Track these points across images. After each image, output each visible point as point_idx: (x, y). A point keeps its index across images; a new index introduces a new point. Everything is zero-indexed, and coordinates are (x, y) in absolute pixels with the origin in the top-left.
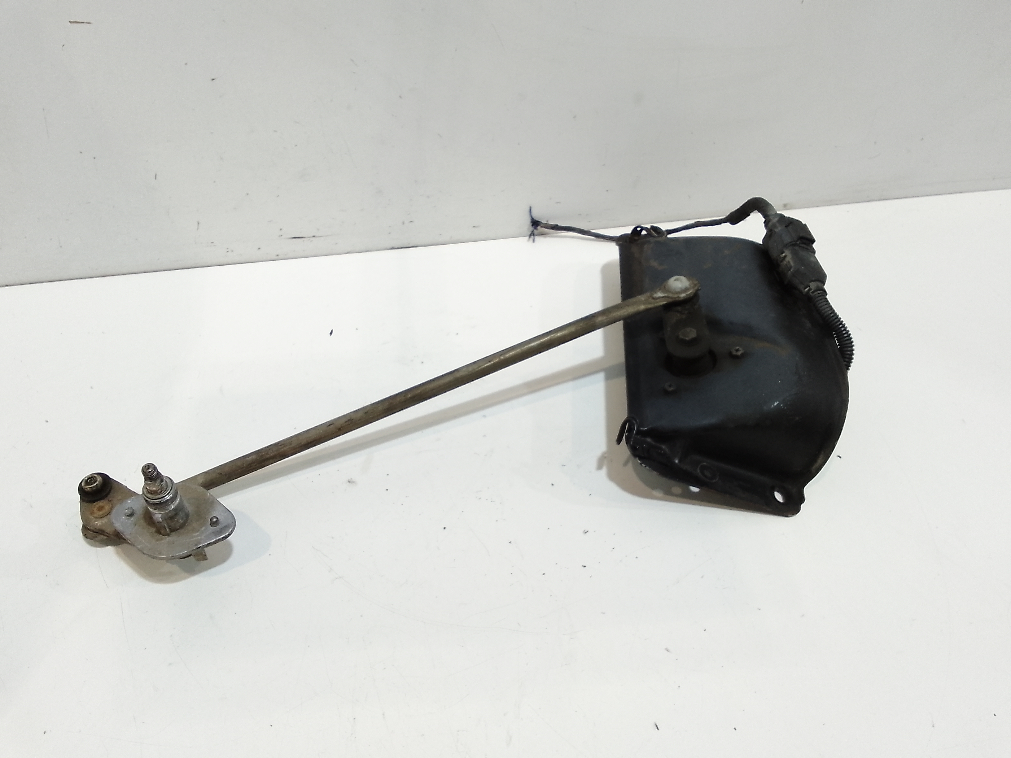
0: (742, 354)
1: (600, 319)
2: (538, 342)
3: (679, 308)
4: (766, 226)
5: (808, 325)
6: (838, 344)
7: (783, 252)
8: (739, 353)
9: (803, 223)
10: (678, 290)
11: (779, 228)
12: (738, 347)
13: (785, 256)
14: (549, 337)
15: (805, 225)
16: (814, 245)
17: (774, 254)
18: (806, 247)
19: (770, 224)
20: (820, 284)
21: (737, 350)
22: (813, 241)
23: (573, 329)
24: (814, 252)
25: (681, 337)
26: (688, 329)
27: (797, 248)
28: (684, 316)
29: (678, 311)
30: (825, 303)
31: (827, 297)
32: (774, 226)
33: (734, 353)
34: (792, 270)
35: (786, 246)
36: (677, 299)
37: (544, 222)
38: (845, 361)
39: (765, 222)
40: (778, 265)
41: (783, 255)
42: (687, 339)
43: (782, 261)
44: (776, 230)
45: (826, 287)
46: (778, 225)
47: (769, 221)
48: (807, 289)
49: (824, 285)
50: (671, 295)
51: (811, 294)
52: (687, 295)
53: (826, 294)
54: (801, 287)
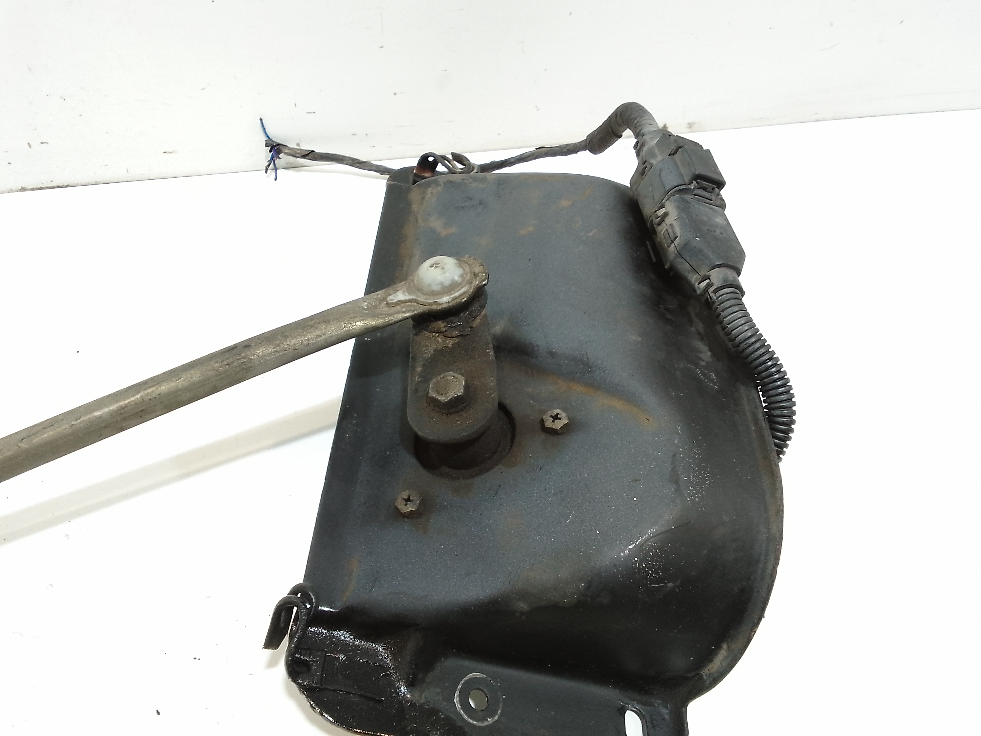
0: (565, 426)
1: (261, 351)
2: (114, 407)
3: (441, 325)
4: (638, 154)
5: (706, 355)
6: (762, 399)
7: (662, 207)
8: (558, 425)
9: (705, 148)
10: (436, 288)
11: (659, 158)
12: (558, 411)
13: (666, 215)
14: (138, 396)
15: (708, 151)
16: (724, 193)
17: (647, 209)
18: (707, 195)
19: (645, 149)
20: (730, 274)
21: (556, 418)
22: (721, 184)
23: (196, 376)
24: (723, 206)
25: (432, 394)
26: (450, 376)
27: (688, 197)
28: (450, 343)
29: (439, 332)
30: (739, 314)
31: (745, 300)
32: (652, 154)
33: (549, 423)
34: (677, 242)
35: (668, 193)
36: (434, 307)
37: (292, 145)
38: (775, 437)
39: (636, 147)
40: (653, 232)
41: (663, 211)
42: (442, 399)
43: (659, 224)
44: (653, 161)
45: (743, 280)
46: (656, 150)
47: (643, 145)
48: (703, 284)
49: (739, 274)
50: (421, 299)
51: (712, 295)
52: (453, 299)
53: (743, 293)
54: (693, 278)
